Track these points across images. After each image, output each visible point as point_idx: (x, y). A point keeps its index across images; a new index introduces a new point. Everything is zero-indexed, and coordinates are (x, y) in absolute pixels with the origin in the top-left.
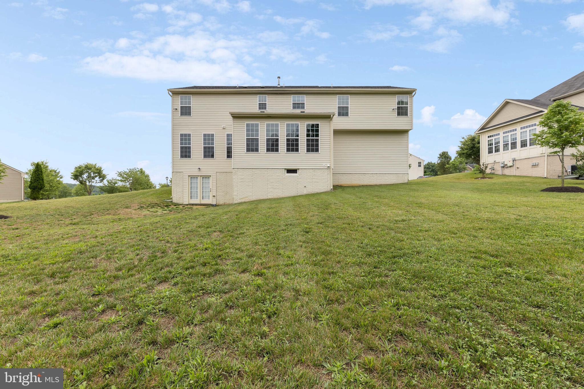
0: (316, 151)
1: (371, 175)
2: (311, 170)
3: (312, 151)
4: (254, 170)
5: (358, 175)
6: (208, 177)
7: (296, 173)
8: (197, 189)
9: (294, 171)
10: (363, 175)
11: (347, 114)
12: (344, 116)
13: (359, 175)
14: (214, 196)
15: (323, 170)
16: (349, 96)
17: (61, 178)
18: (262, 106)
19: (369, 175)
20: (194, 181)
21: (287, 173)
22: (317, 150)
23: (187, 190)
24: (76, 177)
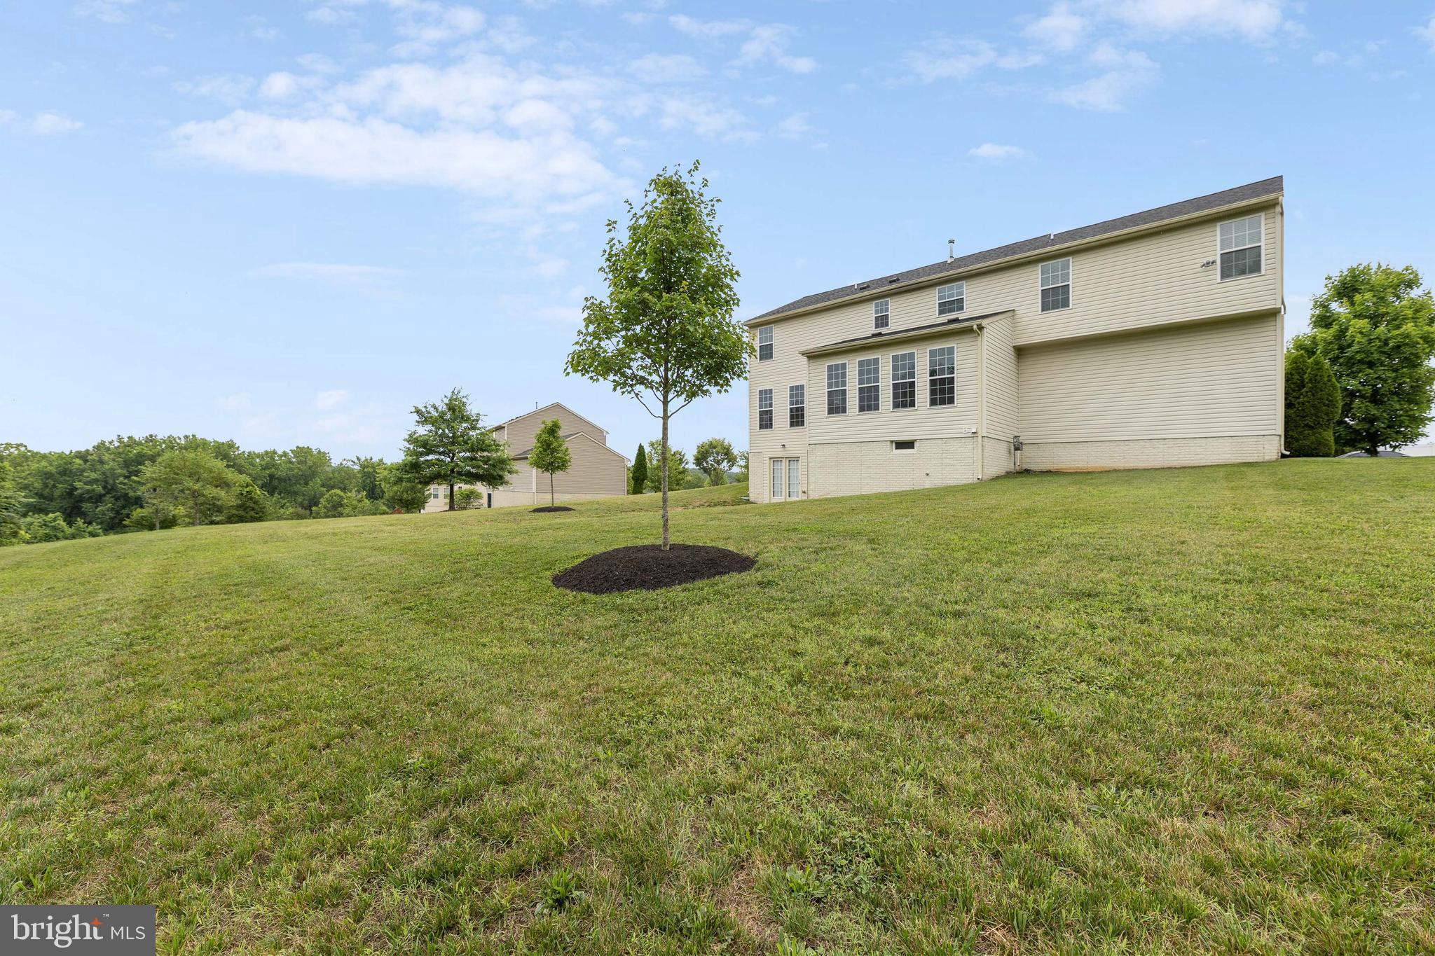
0: (949, 403)
1: (1147, 444)
2: (940, 441)
3: (941, 404)
4: (839, 446)
5: (1108, 444)
6: (796, 459)
7: (913, 447)
8: (781, 481)
9: (909, 445)
10: (1122, 443)
11: (1065, 304)
12: (1058, 308)
13: (1111, 444)
14: (804, 492)
15: (963, 440)
16: (1071, 261)
17: (687, 463)
18: (882, 321)
19: (1142, 443)
20: (777, 466)
21: (896, 448)
22: (951, 401)
23: (768, 482)
24: (699, 461)
